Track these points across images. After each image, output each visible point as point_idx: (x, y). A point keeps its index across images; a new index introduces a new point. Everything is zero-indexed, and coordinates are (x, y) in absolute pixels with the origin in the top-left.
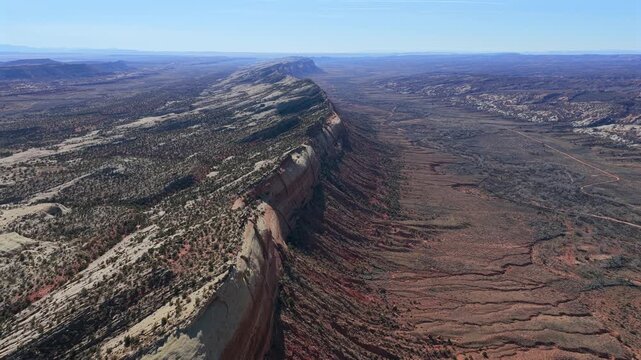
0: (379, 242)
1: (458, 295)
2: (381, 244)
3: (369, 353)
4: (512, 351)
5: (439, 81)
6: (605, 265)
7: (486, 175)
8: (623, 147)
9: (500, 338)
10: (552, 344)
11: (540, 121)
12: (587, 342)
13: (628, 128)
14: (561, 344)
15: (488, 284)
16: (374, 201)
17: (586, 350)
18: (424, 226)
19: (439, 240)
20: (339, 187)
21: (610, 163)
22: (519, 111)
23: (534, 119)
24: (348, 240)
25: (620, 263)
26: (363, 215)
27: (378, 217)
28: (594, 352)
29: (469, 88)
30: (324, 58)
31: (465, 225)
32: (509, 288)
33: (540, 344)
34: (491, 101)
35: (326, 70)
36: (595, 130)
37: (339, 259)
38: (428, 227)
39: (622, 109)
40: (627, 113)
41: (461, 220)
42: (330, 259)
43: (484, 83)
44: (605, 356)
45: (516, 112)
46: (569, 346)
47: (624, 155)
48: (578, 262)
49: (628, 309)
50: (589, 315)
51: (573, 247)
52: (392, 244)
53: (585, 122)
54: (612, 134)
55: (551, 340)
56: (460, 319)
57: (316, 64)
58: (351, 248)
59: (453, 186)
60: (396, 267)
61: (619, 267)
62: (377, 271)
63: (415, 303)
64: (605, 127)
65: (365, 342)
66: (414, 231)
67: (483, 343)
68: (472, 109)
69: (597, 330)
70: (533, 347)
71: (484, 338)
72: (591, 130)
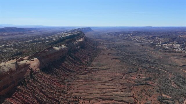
0: (78, 72)
1: (93, 86)
2: (78, 73)
3: (49, 99)
4: (99, 101)
5: (124, 33)
6: (144, 79)
7: (124, 56)
8: (168, 49)
9: (97, 97)
10: (113, 99)
11: (148, 43)
12: (124, 99)
13: (171, 44)
14: (116, 99)
15: (104, 84)
16: (83, 62)
17: (123, 101)
18: (95, 69)
19: (97, 72)
20: (72, 58)
21: (162, 54)
22: (143, 40)
23: (146, 43)
24: (67, 71)
25: (148, 79)
26: (77, 65)
27: (83, 66)
28: (124, 102)
29: (131, 35)
30: (95, 28)
31: (108, 69)
32: (110, 85)
33: (109, 99)
34: (136, 38)
35: (94, 31)
36: (162, 45)
37: (60, 76)
38: (96, 69)
39: (172, 40)
40: (173, 41)
41: (107, 67)
42: (57, 75)
43: (136, 33)
44: (128, 103)
45: (142, 41)
46: (118, 100)
47: (167, 52)
48: (136, 79)
49: (143, 91)
50: (130, 92)
51: (137, 75)
52: (81, 73)
53: (160, 43)
54: (166, 46)
55: (113, 98)
56: (88, 92)
57: (91, 29)
58: (67, 73)
59: (111, 59)
60: (79, 78)
61: (148, 80)
62: (72, 80)
63: (77, 88)
64: (165, 44)
65: (50, 96)
66: (91, 70)
67: (91, 99)
68: (130, 40)
69: (129, 96)
70: (107, 100)
71: (92, 97)
72: (161, 45)
